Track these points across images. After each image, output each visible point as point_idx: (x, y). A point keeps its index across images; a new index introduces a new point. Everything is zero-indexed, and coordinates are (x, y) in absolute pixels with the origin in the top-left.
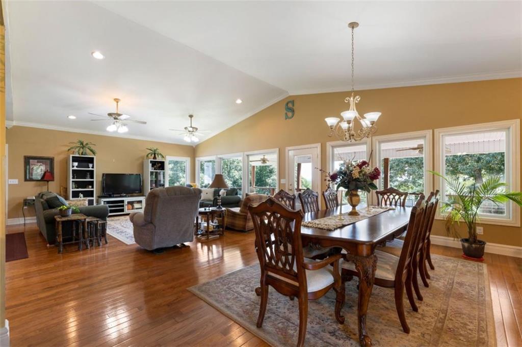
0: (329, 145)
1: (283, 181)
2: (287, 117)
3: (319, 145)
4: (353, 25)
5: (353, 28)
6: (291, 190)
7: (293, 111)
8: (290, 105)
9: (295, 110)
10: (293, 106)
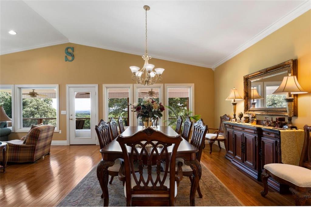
0: (104, 86)
1: (63, 112)
2: (67, 60)
3: (97, 86)
4: (147, 8)
5: (146, 10)
6: (72, 119)
7: (73, 56)
8: (70, 50)
9: (75, 55)
10: (73, 51)
